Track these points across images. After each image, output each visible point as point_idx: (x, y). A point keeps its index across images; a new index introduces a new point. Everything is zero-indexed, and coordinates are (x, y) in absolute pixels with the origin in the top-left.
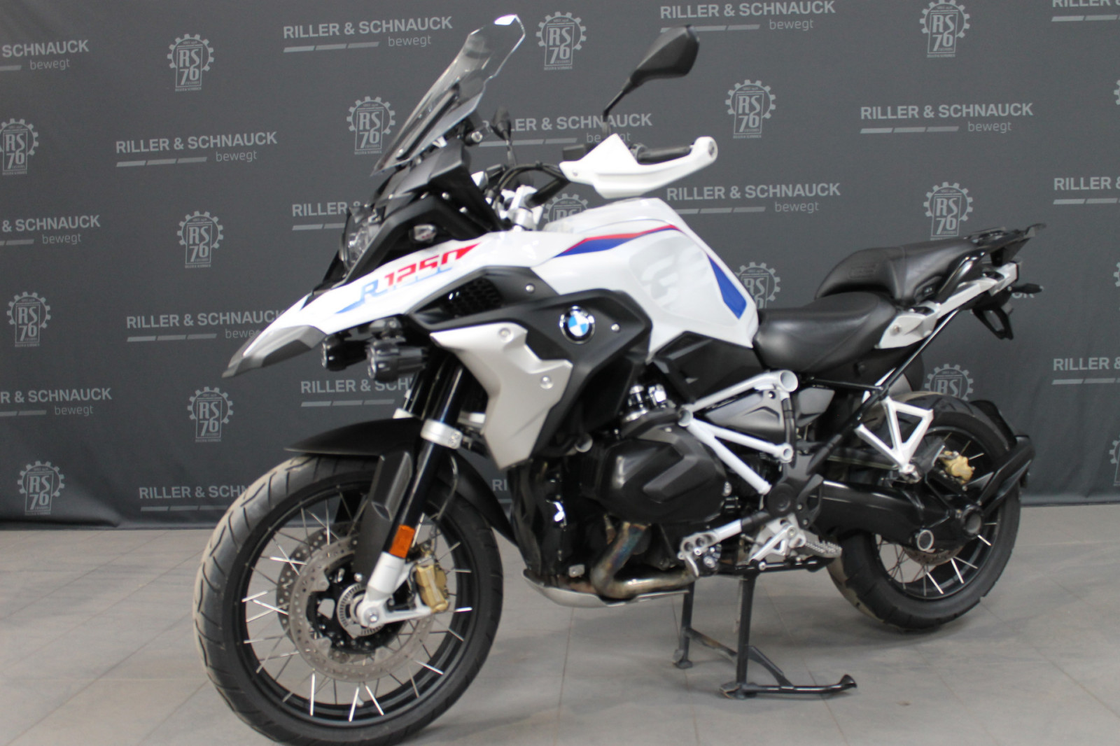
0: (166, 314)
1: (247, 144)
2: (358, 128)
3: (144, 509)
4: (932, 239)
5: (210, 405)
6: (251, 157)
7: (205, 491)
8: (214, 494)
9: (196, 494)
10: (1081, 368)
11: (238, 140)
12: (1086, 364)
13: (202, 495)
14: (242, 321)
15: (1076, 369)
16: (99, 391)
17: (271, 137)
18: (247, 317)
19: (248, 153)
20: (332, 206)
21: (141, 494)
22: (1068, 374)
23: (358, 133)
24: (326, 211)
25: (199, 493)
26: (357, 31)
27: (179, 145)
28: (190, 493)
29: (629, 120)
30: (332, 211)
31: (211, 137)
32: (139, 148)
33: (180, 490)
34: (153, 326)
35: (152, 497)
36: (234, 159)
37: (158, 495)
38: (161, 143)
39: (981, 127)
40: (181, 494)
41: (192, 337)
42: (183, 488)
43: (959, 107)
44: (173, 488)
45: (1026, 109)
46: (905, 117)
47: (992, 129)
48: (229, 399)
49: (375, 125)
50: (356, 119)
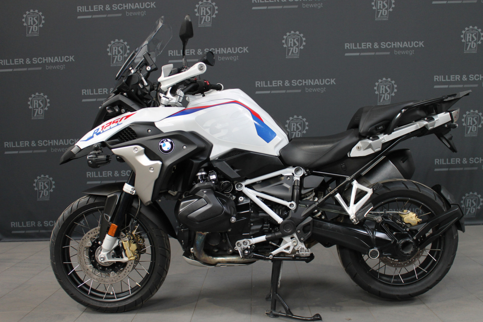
0: (23, 141)
1: (60, 61)
2: (113, 53)
3: (13, 232)
4: (378, 104)
5: (44, 183)
6: (62, 67)
7: (42, 223)
8: (46, 225)
9: (38, 225)
10: (448, 163)
11: (56, 59)
12: (450, 161)
13: (41, 225)
14: (59, 144)
15: (445, 164)
17: (71, 58)
18: (61, 142)
19: (61, 66)
20: (100, 90)
21: (12, 225)
22: (441, 166)
23: (112, 56)
24: (98, 93)
26: (111, 8)
27: (28, 62)
28: (35, 224)
29: (238, 50)
30: (100, 92)
31: (44, 58)
32: (10, 63)
33: (30, 223)
34: (17, 146)
35: (17, 226)
36: (55, 68)
37: (20, 225)
38: (20, 61)
39: (400, 52)
40: (31, 225)
41: (35, 151)
42: (32, 222)
43: (390, 43)
44: (27, 222)
45: (421, 44)
46: (365, 48)
47: (405, 53)
48: (53, 180)
49: (120, 53)
50: (111, 50)
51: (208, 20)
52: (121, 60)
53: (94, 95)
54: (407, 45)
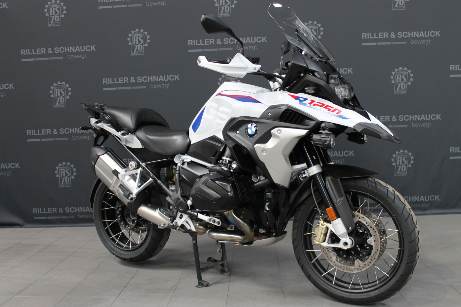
0: (45, 129)
1: (82, 51)
2: (133, 43)
3: (35, 218)
6: (84, 57)
7: (64, 209)
8: (67, 211)
9: (59, 211)
11: (77, 49)
13: (62, 211)
14: (80, 132)
17: (93, 48)
19: (82, 55)
20: (121, 79)
21: (34, 211)
23: (133, 46)
24: (118, 82)
25: (61, 211)
27: (50, 51)
28: (57, 211)
29: (256, 40)
30: (121, 81)
31: (65, 48)
32: (32, 53)
33: (52, 209)
34: (39, 134)
35: (39, 213)
36: (76, 57)
37: (42, 212)
38: (42, 50)
39: (417, 42)
40: (52, 211)
41: (57, 139)
42: (53, 208)
43: (407, 33)
44: (49, 209)
45: (437, 33)
46: (382, 38)
47: (422, 43)
48: (74, 167)
49: (141, 42)
50: (132, 39)
51: (227, 10)
52: (142, 49)
53: (115, 84)
54: (423, 35)
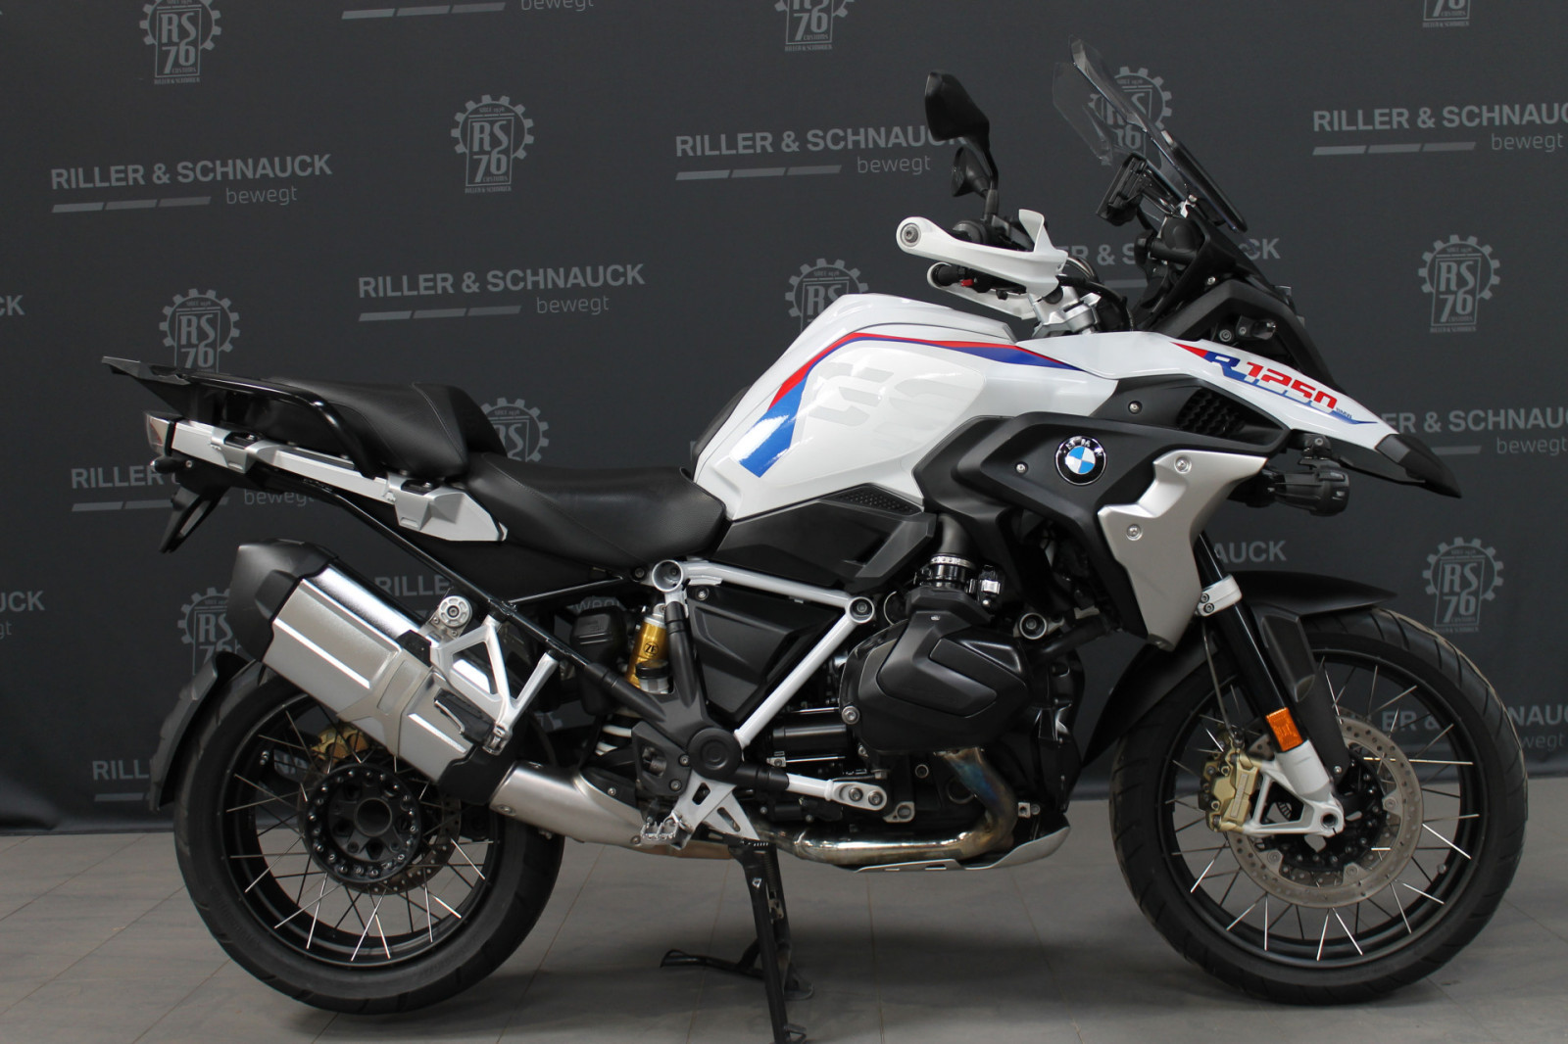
1: (280, 174)
3: (100, 798)
6: (287, 197)
11: (264, 168)
16: (22, 596)
17: (320, 164)
21: (96, 771)
27: (162, 176)
29: (926, 135)
32: (93, 181)
34: (118, 484)
35: (114, 777)
36: (258, 199)
37: (126, 772)
38: (130, 172)
39: (1513, 142)
43: (1476, 110)
46: (1387, 127)
47: (1531, 145)
54: (1535, 117)
